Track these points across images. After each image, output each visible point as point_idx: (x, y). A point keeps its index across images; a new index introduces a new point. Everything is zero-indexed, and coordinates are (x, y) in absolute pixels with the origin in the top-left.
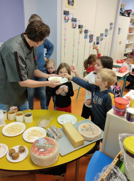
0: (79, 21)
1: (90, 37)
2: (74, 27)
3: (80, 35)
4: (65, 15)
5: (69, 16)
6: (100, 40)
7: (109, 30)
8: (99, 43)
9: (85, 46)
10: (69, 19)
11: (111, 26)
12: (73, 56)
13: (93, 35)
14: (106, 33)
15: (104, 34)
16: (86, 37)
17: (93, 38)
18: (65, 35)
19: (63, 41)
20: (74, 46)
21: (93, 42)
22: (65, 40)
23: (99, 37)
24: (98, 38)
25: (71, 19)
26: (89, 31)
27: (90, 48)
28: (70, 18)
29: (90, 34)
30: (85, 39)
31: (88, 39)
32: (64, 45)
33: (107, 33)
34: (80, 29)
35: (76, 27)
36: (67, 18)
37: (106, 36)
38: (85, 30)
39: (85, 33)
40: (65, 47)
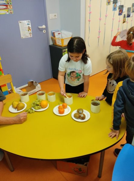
1: (119, 8)
3: (108, 6)
6: (131, 11)
8: (131, 16)
9: (113, 19)
16: (115, 9)
17: (124, 9)
19: (88, 15)
20: (100, 20)
21: (123, 14)
22: (90, 13)
23: (131, 8)
24: (129, 9)
27: (119, 21)
29: (120, 5)
31: (117, 11)
32: (89, 19)
39: (113, 3)
40: (89, 21)
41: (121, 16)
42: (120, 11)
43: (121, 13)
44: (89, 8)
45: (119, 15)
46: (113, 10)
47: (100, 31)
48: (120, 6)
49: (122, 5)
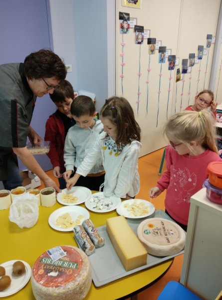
0: (148, 31)
1: (169, 60)
2: (140, 41)
3: (152, 56)
4: (122, 21)
5: (129, 22)
6: (188, 65)
7: (205, 47)
9: (160, 75)
10: (128, 28)
11: (210, 40)
12: (139, 95)
13: (175, 56)
14: (199, 53)
15: (196, 55)
16: (162, 60)
18: (122, 56)
19: (119, 68)
20: (140, 76)
22: (123, 65)
23: (187, 60)
24: (184, 62)
25: (134, 27)
26: (167, 48)
27: (170, 79)
28: (131, 26)
30: (160, 64)
31: (167, 64)
32: (121, 74)
33: (202, 53)
34: (150, 45)
35: (142, 41)
36: (125, 26)
37: (200, 58)
38: (160, 48)
40: (122, 77)
41: (172, 71)
42: (170, 64)
43: (172, 66)
44: (121, 58)
45: (169, 69)
46: (159, 62)
47: (141, 93)
48: (171, 56)
49: (172, 54)
